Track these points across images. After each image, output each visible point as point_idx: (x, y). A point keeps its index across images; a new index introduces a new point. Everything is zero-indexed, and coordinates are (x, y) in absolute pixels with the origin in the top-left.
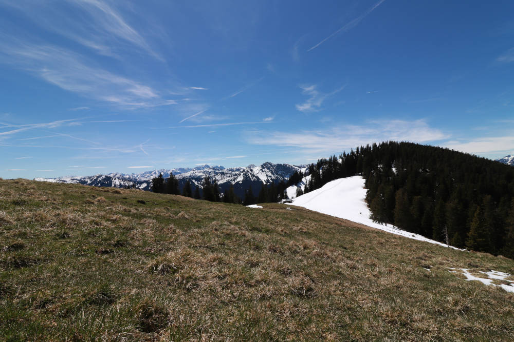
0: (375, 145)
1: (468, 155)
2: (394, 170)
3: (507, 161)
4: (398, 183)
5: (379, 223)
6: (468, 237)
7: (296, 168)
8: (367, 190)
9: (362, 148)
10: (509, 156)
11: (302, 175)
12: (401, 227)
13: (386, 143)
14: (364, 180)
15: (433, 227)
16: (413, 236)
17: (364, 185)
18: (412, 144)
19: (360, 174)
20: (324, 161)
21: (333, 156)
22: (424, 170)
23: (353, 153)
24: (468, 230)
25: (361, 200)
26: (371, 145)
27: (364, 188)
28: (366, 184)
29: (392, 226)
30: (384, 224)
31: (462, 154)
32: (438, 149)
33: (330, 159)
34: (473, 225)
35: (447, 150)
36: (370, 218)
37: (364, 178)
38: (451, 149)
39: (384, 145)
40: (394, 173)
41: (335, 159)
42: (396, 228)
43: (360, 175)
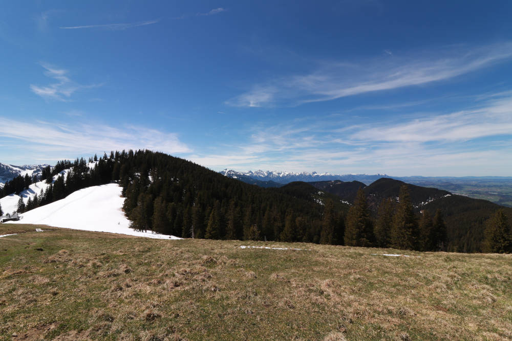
0: (131, 152)
1: (204, 168)
2: (150, 178)
3: (224, 173)
4: (156, 191)
5: (140, 230)
6: (206, 231)
7: (15, 169)
8: (124, 199)
9: (117, 153)
10: (226, 170)
11: (28, 181)
12: (159, 231)
13: (143, 151)
14: (121, 189)
15: (183, 228)
16: (170, 238)
17: (121, 194)
18: (165, 155)
19: (116, 181)
20: (66, 163)
21: (80, 159)
22: (175, 180)
23: (105, 157)
24: (206, 226)
25: (119, 209)
26: (127, 151)
27: (121, 196)
28: (123, 192)
29: (151, 232)
30: (144, 231)
31: (200, 166)
32: (184, 161)
33: (76, 162)
34: (210, 223)
35: (190, 163)
36: (130, 227)
37: (120, 186)
38: (193, 162)
39: (140, 152)
40: (150, 181)
41: (83, 163)
42: (155, 232)
43: (116, 183)
